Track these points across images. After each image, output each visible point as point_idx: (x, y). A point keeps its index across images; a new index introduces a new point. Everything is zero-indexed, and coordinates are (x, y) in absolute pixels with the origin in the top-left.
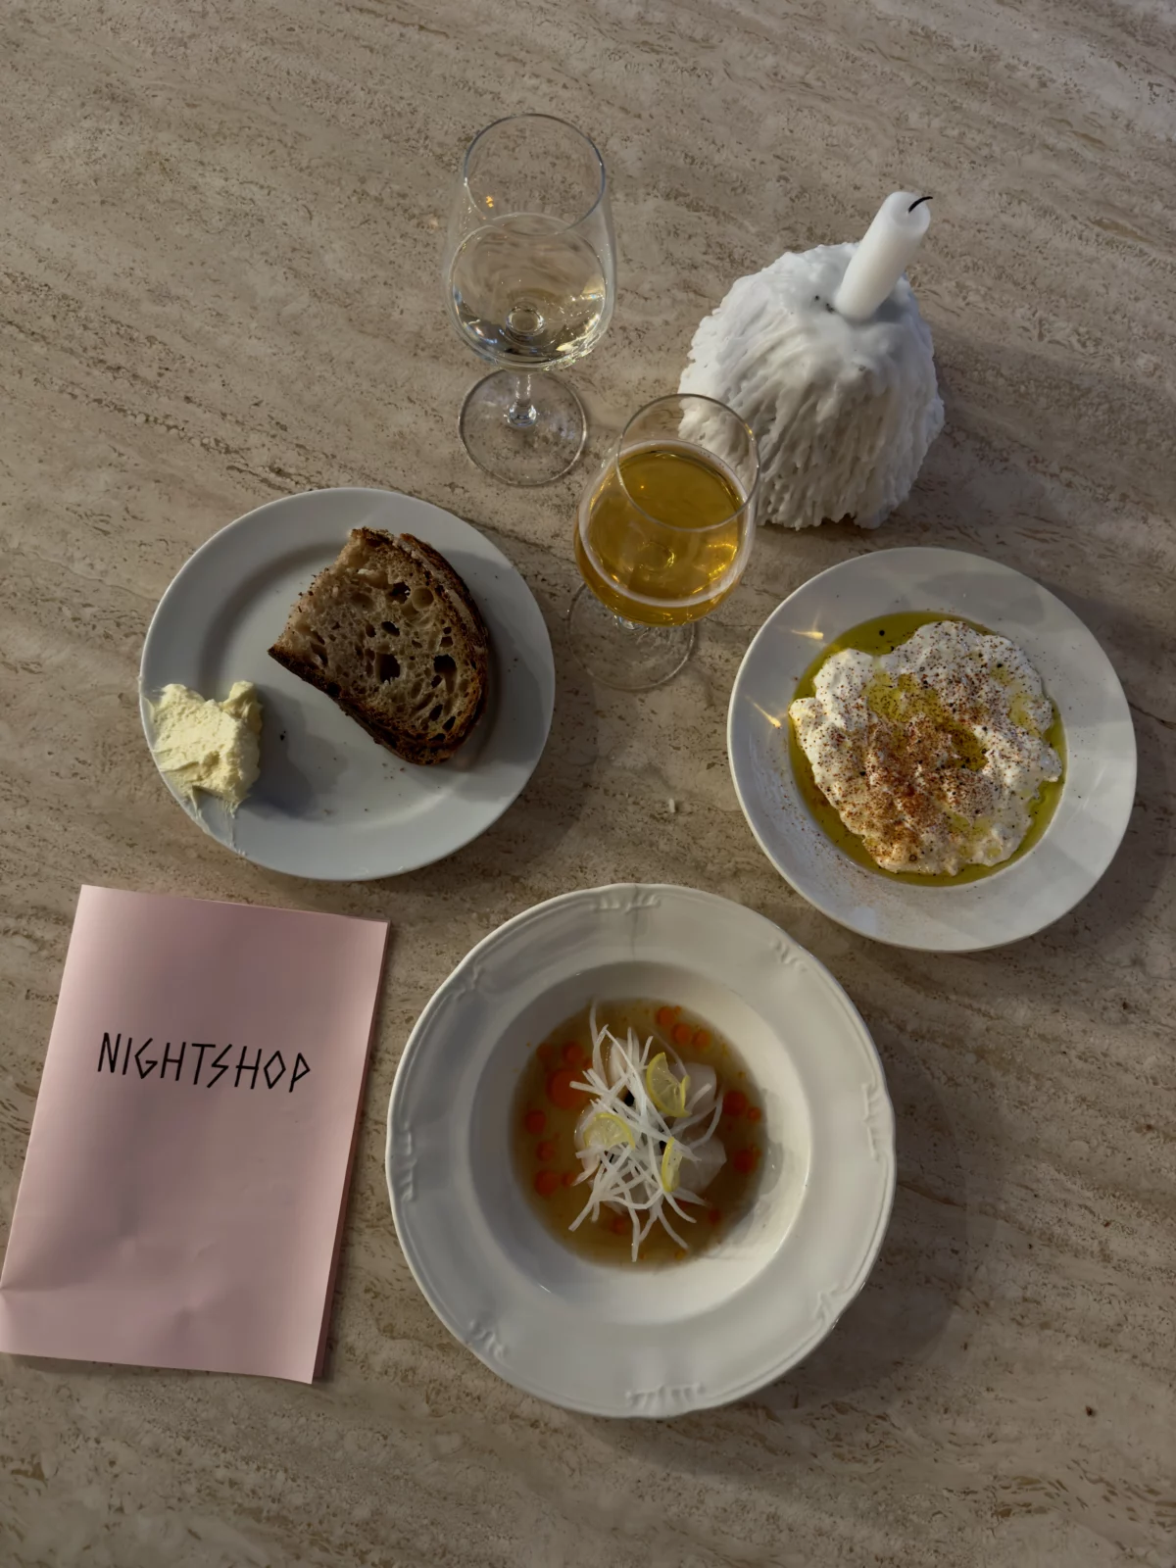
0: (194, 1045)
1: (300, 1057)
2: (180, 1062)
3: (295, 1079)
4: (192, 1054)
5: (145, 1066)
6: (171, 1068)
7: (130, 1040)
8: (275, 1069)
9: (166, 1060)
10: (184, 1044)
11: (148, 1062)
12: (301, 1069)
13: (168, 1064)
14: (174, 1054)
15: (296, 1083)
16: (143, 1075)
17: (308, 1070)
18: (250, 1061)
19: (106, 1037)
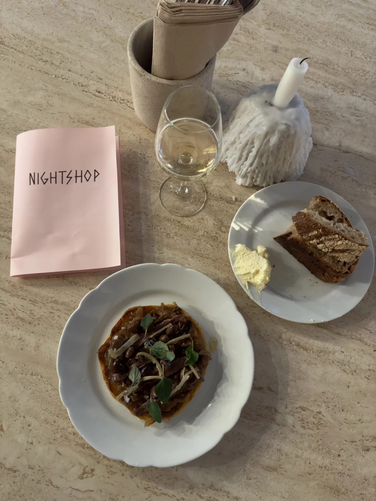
0: (59, 172)
1: (95, 171)
2: (56, 178)
3: (95, 177)
4: (59, 175)
5: (45, 181)
6: (53, 180)
7: (38, 174)
8: (88, 176)
9: (51, 178)
10: (56, 172)
11: (45, 179)
12: (97, 174)
13: (52, 179)
14: (53, 175)
15: (96, 179)
16: (44, 184)
17: (99, 174)
18: (79, 174)
19: (30, 175)
